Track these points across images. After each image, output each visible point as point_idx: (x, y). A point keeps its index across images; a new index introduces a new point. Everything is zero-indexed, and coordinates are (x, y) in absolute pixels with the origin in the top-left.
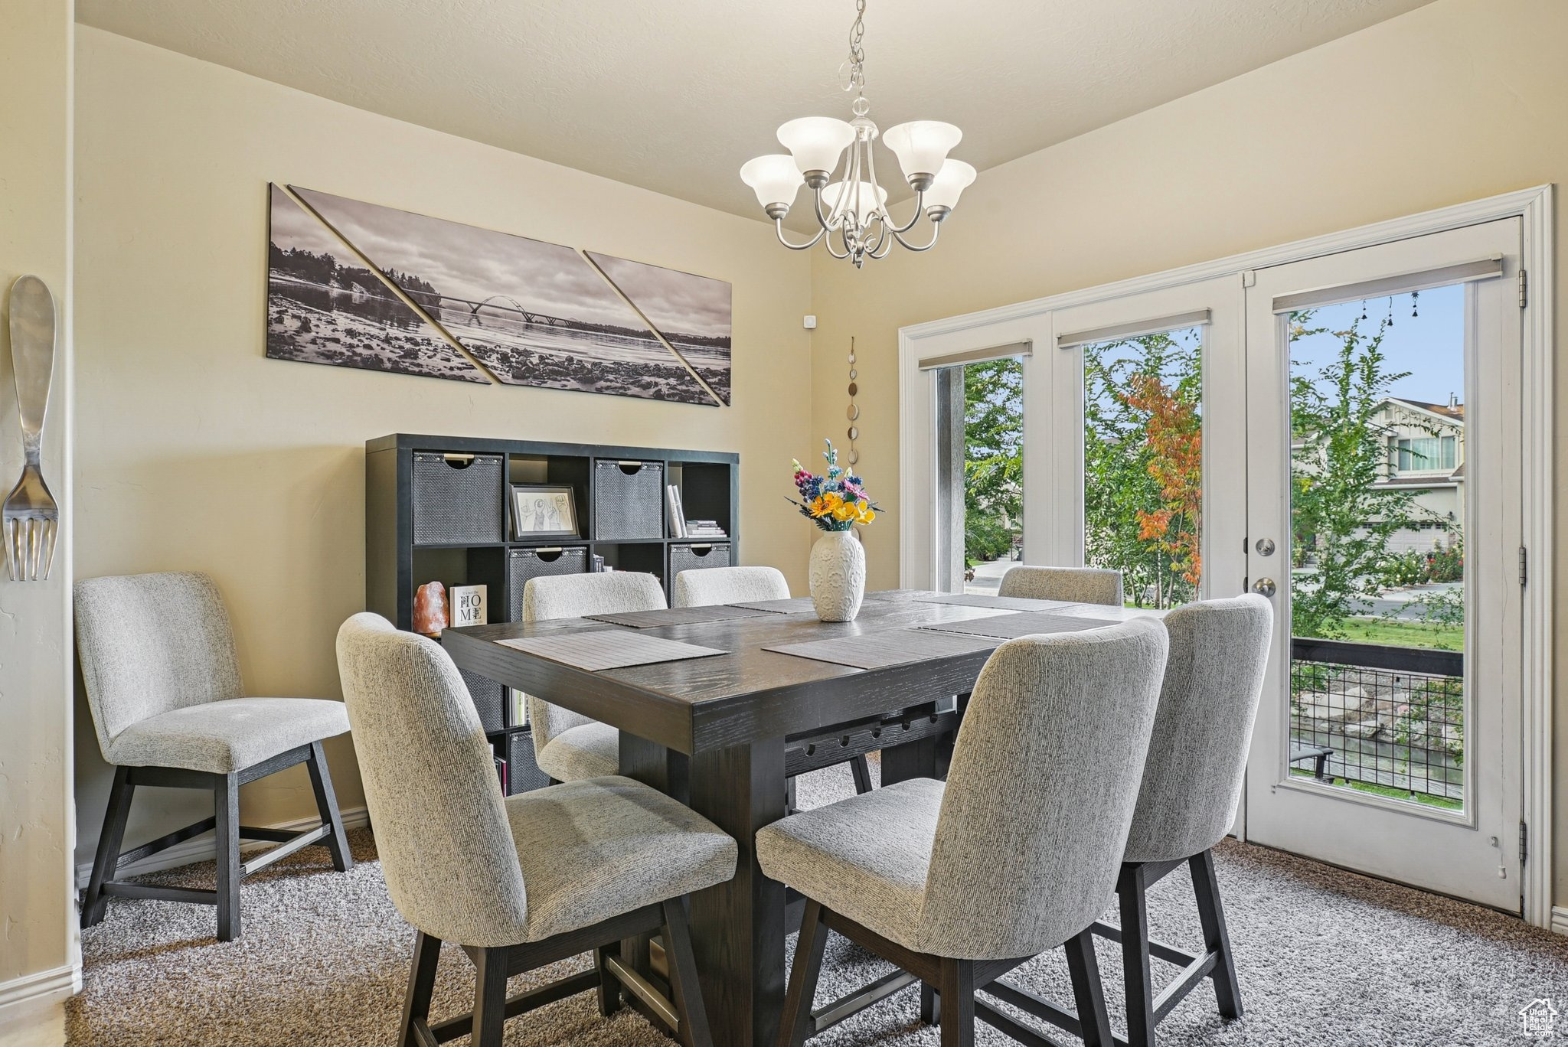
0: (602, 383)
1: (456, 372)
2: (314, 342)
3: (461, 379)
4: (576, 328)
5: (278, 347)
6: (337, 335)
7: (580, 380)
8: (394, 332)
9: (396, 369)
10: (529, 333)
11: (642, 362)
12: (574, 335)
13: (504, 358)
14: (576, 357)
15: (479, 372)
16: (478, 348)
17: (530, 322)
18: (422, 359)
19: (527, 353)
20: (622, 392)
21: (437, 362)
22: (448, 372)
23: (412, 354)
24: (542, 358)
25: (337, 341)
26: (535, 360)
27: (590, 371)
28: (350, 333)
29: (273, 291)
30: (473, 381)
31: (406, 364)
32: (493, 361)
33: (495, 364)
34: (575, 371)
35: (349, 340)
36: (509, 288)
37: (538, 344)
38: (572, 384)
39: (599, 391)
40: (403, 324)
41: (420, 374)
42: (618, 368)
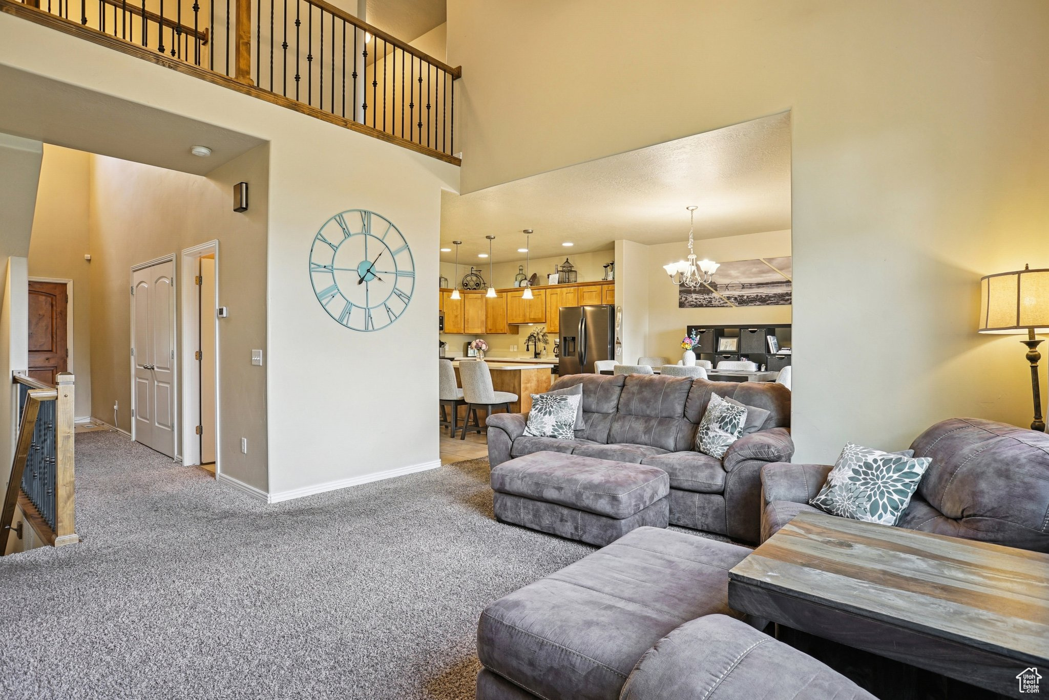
0: (769, 302)
1: (722, 305)
2: (688, 302)
3: (723, 306)
4: (759, 285)
5: (682, 305)
6: (693, 300)
7: (761, 302)
8: (706, 296)
9: (707, 306)
10: (743, 290)
11: (785, 292)
12: (759, 287)
13: (736, 299)
14: (759, 294)
15: (729, 304)
16: (728, 297)
17: (744, 286)
18: (713, 303)
19: (743, 296)
20: (777, 303)
21: (717, 303)
22: (720, 305)
23: (710, 302)
24: (747, 297)
25: (693, 301)
26: (745, 298)
27: (764, 298)
28: (696, 299)
29: (680, 292)
30: (727, 306)
31: (709, 305)
32: (732, 300)
33: (733, 301)
34: (759, 299)
35: (696, 301)
36: (737, 277)
37: (746, 293)
38: (758, 303)
39: (768, 304)
40: (708, 294)
41: (712, 307)
42: (775, 295)
